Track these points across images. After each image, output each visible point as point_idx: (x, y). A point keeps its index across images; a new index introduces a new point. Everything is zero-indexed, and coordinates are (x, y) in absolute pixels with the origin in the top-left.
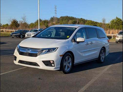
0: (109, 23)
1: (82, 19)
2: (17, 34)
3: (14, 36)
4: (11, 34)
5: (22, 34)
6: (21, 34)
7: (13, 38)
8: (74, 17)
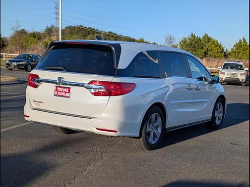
0: (177, 45)
1: (110, 32)
2: (21, 63)
3: (15, 67)
4: (8, 62)
5: (31, 63)
6: (28, 62)
7: (11, 70)
8: (95, 29)
